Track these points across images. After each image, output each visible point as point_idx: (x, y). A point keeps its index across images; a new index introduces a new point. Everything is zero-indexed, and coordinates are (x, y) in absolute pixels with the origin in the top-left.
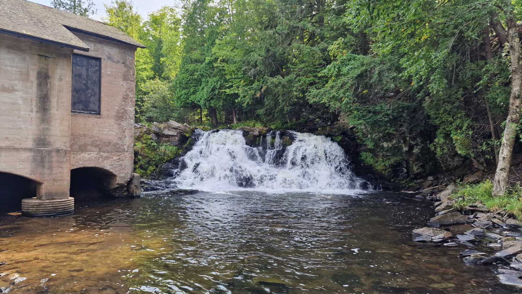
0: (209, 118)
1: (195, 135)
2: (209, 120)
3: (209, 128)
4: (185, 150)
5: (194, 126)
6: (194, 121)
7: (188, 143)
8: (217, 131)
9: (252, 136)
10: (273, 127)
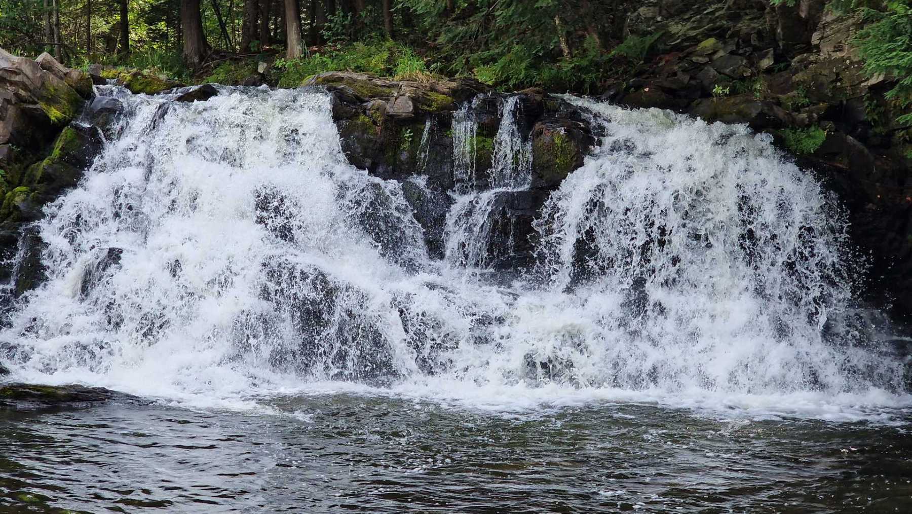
0: (162, 26)
1: (92, 116)
2: (164, 36)
3: (163, 77)
4: (42, 187)
5: (87, 67)
6: (90, 43)
7: (57, 152)
8: (206, 93)
9: (380, 120)
10: (485, 75)
